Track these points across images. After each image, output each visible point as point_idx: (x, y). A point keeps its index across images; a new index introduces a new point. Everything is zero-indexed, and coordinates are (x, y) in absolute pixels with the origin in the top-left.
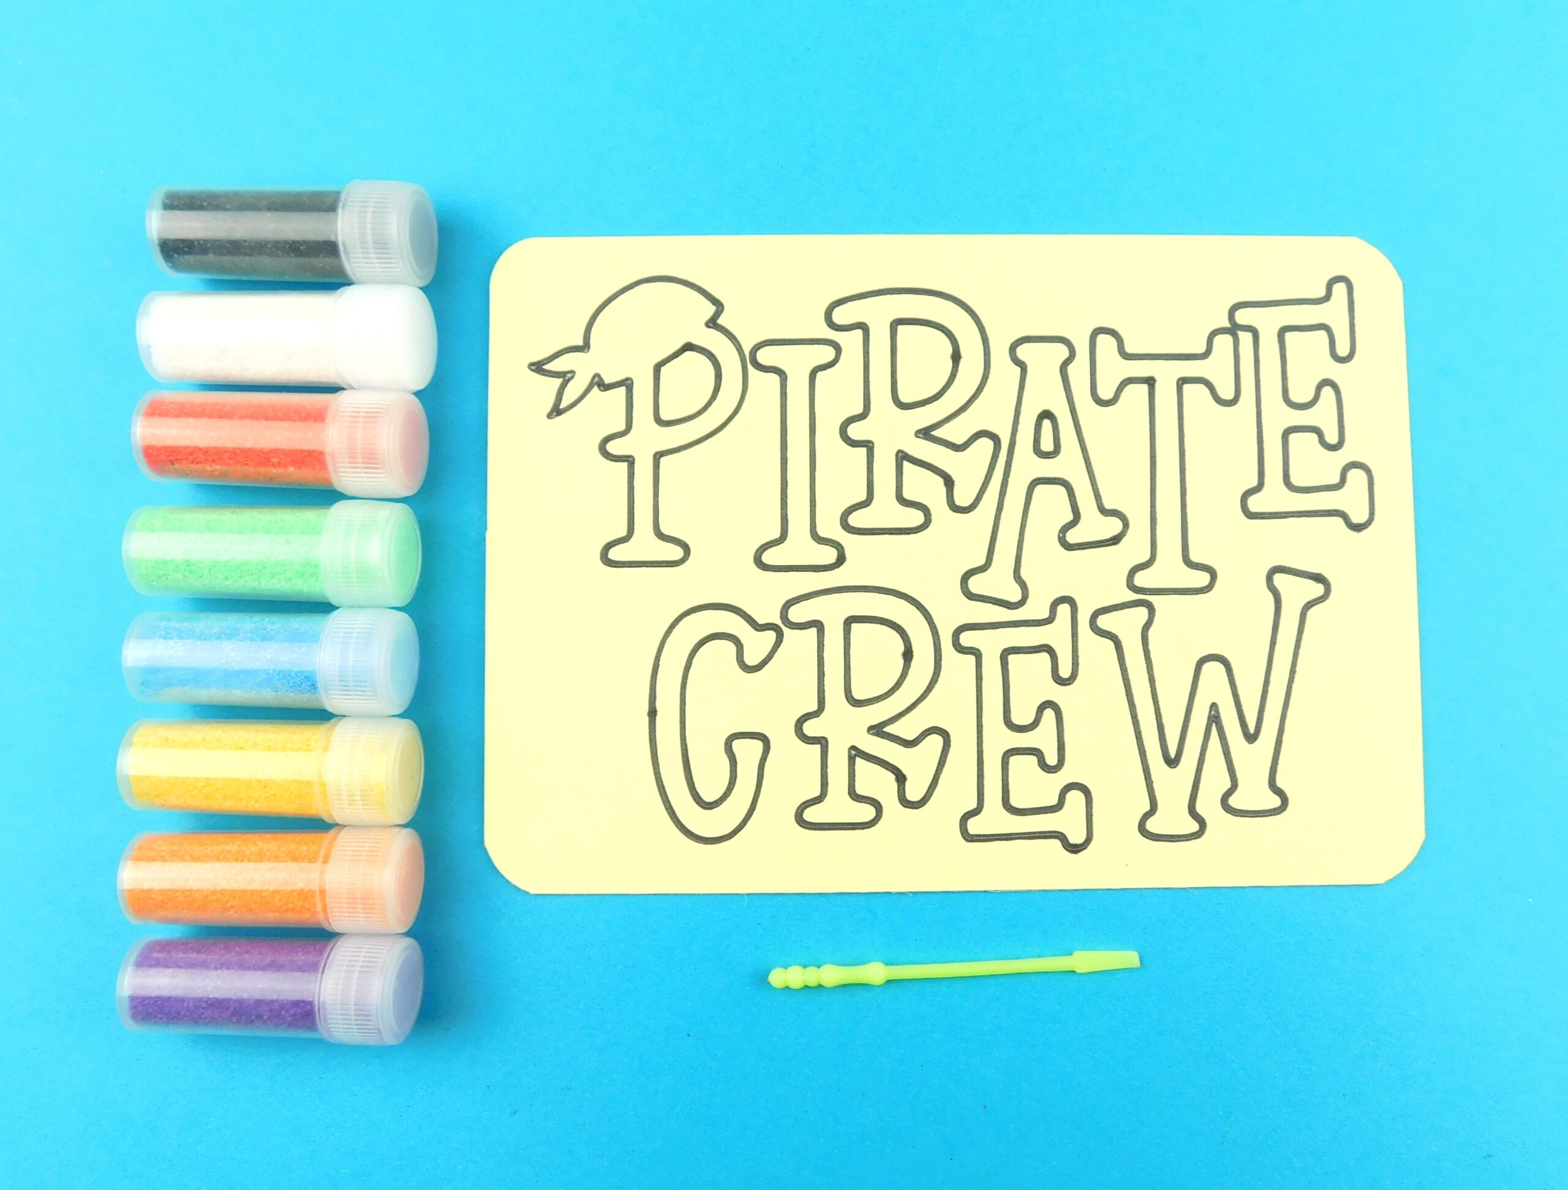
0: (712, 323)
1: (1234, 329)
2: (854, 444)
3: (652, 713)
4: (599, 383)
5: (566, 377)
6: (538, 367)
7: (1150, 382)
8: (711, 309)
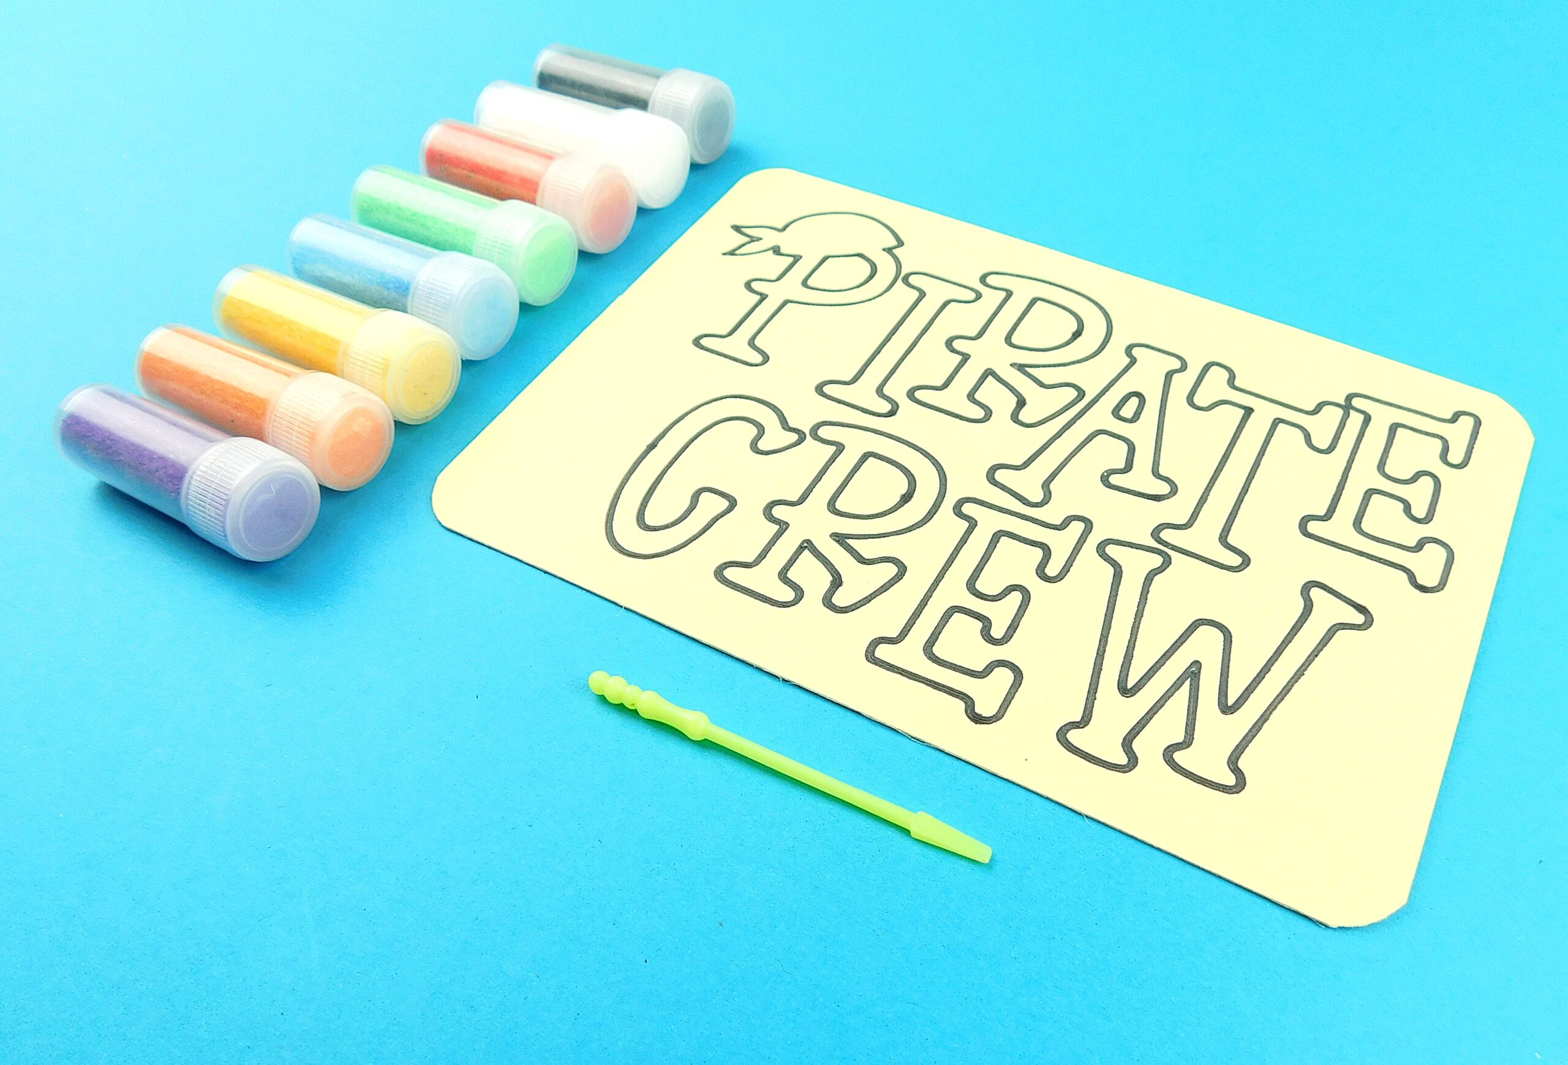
0: (889, 251)
1: (1347, 407)
2: (953, 351)
3: (652, 446)
4: (777, 251)
5: (753, 239)
6: (737, 229)
7: (1249, 411)
8: (894, 243)
